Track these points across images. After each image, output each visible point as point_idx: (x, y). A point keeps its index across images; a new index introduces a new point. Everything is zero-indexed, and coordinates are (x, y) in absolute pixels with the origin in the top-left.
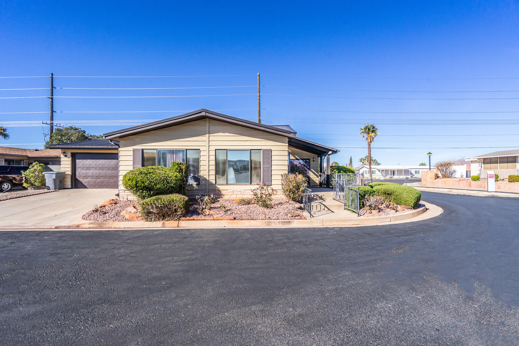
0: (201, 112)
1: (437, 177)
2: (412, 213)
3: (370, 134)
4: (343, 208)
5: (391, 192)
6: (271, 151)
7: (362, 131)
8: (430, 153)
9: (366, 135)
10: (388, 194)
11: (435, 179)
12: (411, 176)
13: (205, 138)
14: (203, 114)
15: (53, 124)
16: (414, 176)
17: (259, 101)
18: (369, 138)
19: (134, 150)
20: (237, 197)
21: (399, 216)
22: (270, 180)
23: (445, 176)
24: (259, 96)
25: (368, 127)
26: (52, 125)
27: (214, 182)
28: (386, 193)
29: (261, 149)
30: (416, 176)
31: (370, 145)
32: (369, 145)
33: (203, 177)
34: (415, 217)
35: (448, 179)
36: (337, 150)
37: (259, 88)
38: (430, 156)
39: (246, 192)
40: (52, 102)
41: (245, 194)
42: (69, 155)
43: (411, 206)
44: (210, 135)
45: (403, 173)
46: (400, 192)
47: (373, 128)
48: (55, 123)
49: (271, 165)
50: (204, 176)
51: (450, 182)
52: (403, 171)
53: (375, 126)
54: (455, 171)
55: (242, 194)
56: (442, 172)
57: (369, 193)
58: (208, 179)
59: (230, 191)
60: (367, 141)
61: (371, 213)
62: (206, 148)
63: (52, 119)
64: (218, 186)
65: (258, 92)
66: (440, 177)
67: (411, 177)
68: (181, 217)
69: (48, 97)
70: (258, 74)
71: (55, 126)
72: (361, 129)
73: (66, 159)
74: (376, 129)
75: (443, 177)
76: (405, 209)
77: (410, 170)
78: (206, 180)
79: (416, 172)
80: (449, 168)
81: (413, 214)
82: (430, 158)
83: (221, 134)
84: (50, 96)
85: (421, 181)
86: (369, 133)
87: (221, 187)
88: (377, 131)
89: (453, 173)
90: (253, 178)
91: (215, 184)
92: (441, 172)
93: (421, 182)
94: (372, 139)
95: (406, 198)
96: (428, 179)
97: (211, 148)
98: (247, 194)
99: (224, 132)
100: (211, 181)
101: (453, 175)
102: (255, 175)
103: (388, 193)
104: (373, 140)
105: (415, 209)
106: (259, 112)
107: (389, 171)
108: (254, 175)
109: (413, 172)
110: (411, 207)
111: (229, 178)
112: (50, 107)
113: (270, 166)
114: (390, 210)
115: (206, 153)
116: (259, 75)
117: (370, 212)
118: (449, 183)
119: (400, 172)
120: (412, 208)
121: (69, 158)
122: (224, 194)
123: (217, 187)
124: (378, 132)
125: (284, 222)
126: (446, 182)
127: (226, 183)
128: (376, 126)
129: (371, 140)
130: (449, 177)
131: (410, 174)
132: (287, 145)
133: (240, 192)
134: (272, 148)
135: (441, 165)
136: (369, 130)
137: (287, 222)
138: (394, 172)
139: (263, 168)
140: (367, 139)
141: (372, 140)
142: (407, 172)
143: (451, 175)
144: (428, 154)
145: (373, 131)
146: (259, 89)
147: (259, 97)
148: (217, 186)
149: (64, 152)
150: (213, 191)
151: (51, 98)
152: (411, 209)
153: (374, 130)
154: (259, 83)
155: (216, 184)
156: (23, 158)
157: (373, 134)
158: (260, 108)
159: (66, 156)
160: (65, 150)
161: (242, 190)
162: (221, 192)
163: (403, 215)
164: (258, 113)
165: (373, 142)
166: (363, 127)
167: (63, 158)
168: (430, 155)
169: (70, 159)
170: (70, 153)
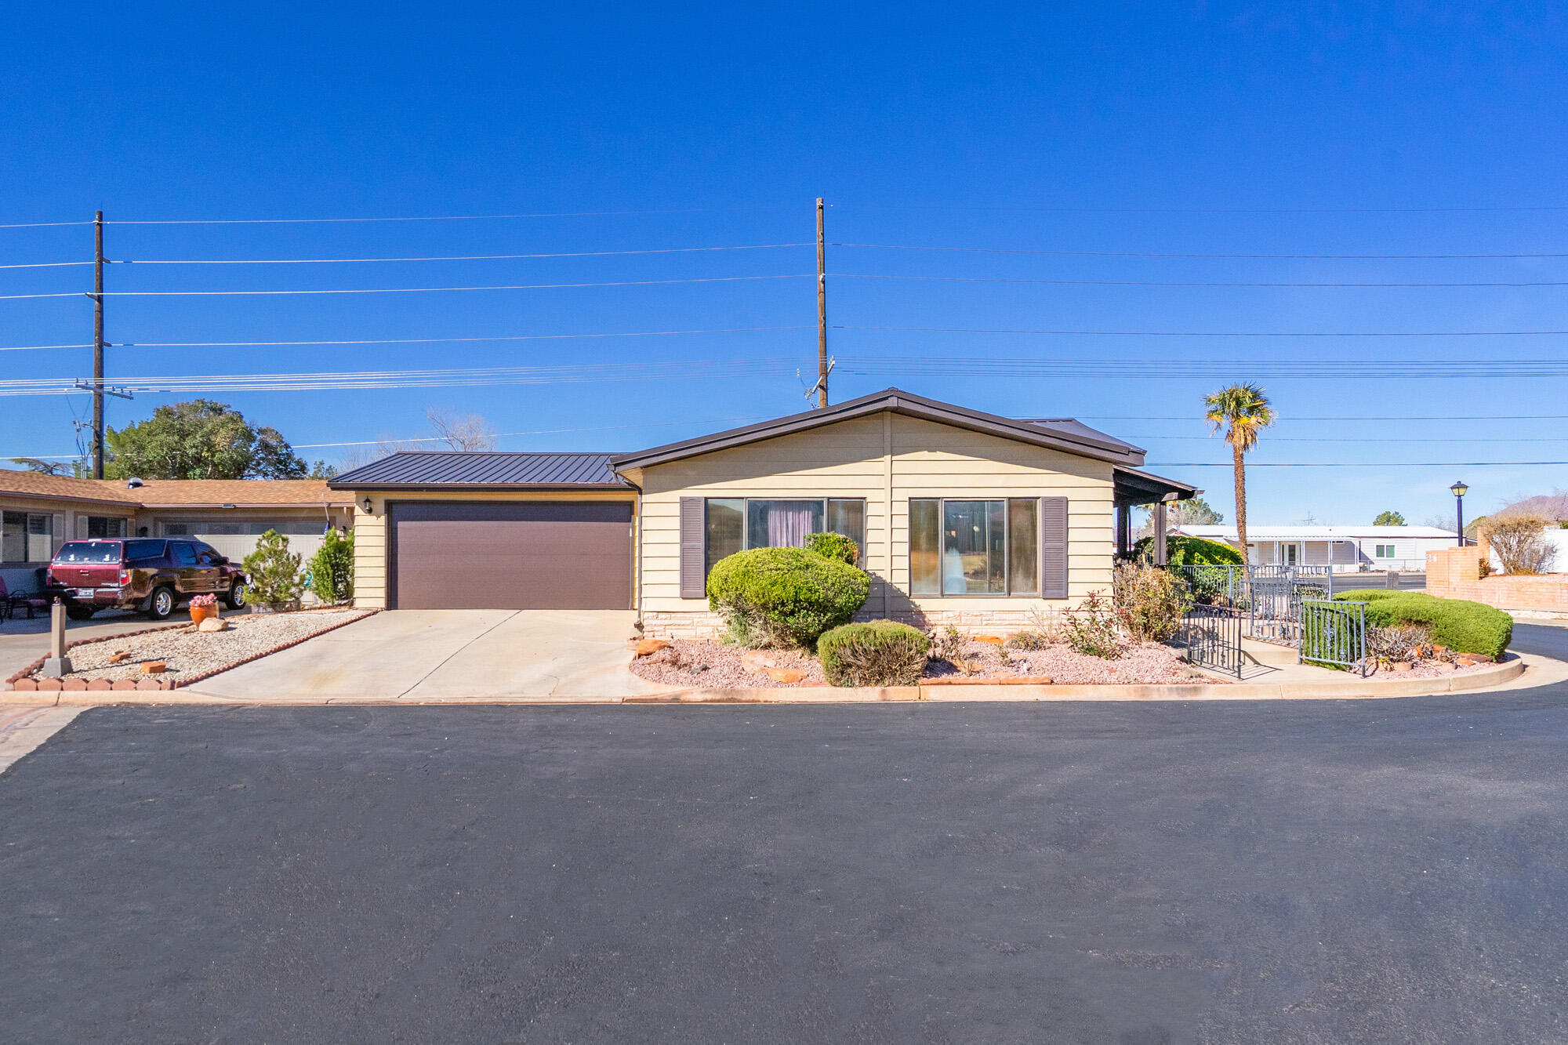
0: (887, 398)
1: (1485, 571)
2: (1499, 672)
3: (1244, 420)
4: (1297, 660)
5: (1427, 616)
6: (1068, 501)
7: (1212, 407)
8: (1459, 486)
9: (1225, 422)
10: (1419, 623)
11: (1481, 578)
12: (1362, 564)
13: (882, 465)
14: (892, 402)
15: (101, 387)
16: (1372, 567)
17: (822, 298)
18: (1237, 434)
19: (684, 501)
20: (971, 633)
21: (1469, 677)
22: (1064, 583)
23: (1514, 568)
24: (824, 282)
25: (1234, 396)
26: (100, 391)
27: (905, 589)
28: (1411, 620)
29: (1039, 498)
30: (1381, 564)
31: (1242, 456)
32: (1239, 458)
33: (875, 574)
34: (1506, 681)
35: (1531, 579)
36: (1194, 488)
37: (822, 251)
38: (1459, 496)
39: (996, 616)
40: (101, 311)
41: (994, 622)
42: (380, 506)
43: (1492, 654)
44: (894, 458)
45: (1330, 556)
46: (1457, 617)
47: (1256, 396)
48: (110, 385)
49: (1068, 542)
50: (879, 574)
51: (1541, 590)
52: (1330, 547)
53: (1262, 390)
54: (1551, 551)
55: (985, 623)
56: (1505, 554)
57: (1376, 618)
58: (889, 581)
59: (951, 614)
60: (1230, 445)
61: (1391, 669)
62: (884, 496)
63: (100, 373)
64: (917, 602)
65: (818, 266)
66: (1495, 570)
67: (1363, 569)
68: (919, 676)
69: (88, 293)
70: (819, 203)
71: (109, 393)
72: (1209, 401)
73: (371, 519)
74: (1266, 401)
75: (1508, 573)
76: (1474, 662)
77: (1356, 542)
78: (884, 583)
79: (1380, 551)
80: (1530, 540)
81: (1501, 673)
82: (1460, 502)
83: (925, 455)
84: (97, 289)
85: (1423, 584)
86: (1238, 417)
87: (924, 605)
88: (1270, 407)
89: (1543, 558)
90: (1015, 577)
91: (908, 595)
92: (1499, 552)
93: (1425, 587)
94: (1249, 438)
95: (1477, 634)
96: (1455, 579)
97: (897, 495)
98: (999, 622)
99: (932, 449)
100: (898, 586)
101: (1547, 564)
102: (1020, 571)
103: (1419, 618)
104: (1253, 439)
105: (1500, 663)
106: (825, 339)
107: (1276, 547)
108: (1018, 570)
109: (1369, 550)
110: (1490, 658)
111: (947, 577)
112: (93, 328)
113: (1063, 544)
114: (1441, 663)
115: (884, 509)
116: (822, 207)
117: (1389, 667)
118: (1537, 591)
119: (1317, 547)
120: (1494, 661)
121: (378, 517)
122: (933, 622)
123: (914, 603)
124: (1274, 413)
125: (1182, 689)
126: (1523, 589)
127: (939, 593)
128: (1265, 392)
129: (1246, 439)
130: (1533, 571)
131: (1357, 556)
132: (1112, 484)
133: (979, 618)
134: (1068, 494)
135: (1502, 529)
136: (1239, 403)
137: (1190, 689)
138: (1292, 549)
139: (1045, 549)
140: (1230, 435)
141: (1249, 442)
142: (1346, 550)
143: (1539, 563)
144: (1452, 488)
145: (1252, 410)
146: (822, 257)
147: (822, 285)
148: (914, 600)
149: (368, 500)
150: (904, 615)
151: (99, 296)
152: (1492, 661)
153: (1256, 407)
154: (823, 234)
155: (910, 595)
156: (124, 513)
157: (1253, 419)
158: (825, 325)
159: (370, 511)
160: (371, 495)
161: (984, 613)
162: (925, 617)
163: (1478, 676)
164: (819, 344)
165: (1252, 449)
166: (1215, 395)
167: (361, 517)
168: (1462, 491)
169: (383, 519)
170: (383, 502)
